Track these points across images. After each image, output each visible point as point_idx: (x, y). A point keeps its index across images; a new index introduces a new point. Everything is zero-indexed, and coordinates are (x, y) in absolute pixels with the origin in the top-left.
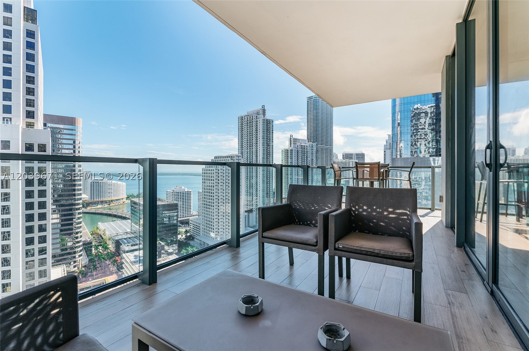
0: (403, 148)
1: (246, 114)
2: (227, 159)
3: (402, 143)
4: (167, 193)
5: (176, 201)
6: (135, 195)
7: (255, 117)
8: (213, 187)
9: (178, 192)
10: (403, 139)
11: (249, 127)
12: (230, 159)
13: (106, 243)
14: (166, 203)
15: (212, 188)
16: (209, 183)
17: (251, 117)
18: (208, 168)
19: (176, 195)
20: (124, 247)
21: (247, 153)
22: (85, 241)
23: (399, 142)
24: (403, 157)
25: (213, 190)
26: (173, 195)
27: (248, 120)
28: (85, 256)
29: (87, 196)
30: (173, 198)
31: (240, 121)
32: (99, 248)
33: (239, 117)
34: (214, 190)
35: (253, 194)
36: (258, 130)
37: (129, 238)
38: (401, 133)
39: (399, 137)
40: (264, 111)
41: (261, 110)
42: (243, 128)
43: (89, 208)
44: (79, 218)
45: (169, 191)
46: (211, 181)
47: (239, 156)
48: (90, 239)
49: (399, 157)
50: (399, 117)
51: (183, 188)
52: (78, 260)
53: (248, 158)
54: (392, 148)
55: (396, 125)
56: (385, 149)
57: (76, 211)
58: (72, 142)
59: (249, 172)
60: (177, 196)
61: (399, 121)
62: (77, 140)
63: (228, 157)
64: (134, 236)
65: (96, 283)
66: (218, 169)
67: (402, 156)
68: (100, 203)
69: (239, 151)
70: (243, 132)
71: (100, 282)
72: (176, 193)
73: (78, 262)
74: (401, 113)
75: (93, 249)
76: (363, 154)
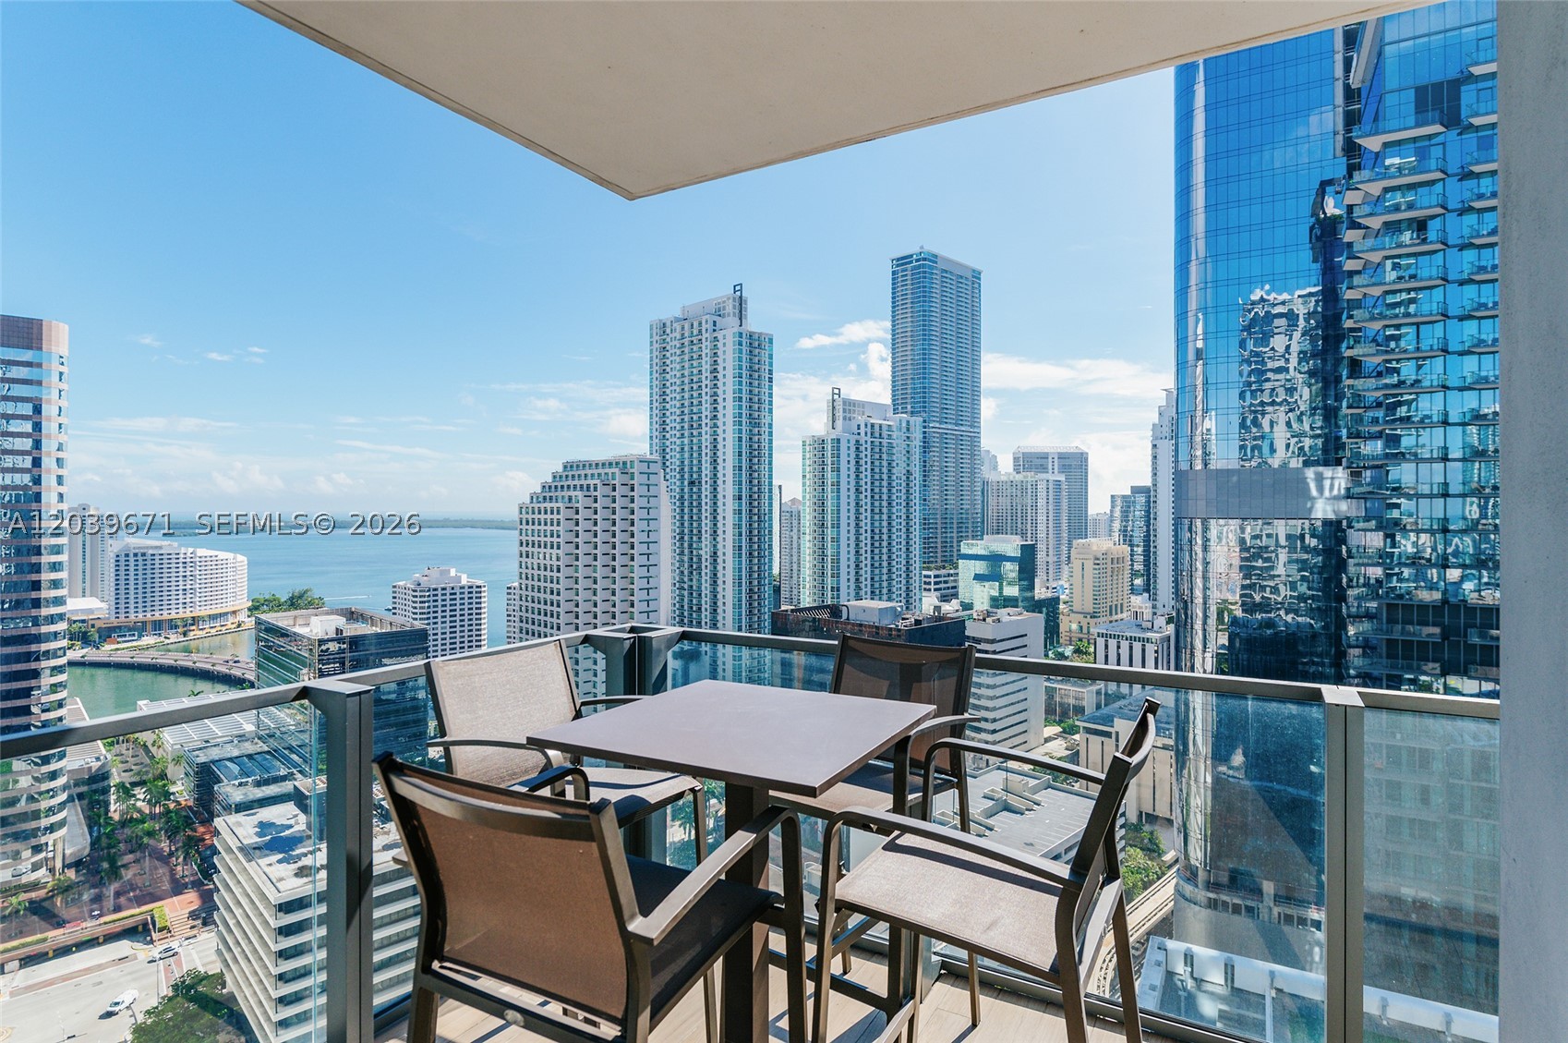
0: (1213, 437)
1: (678, 314)
2: (606, 470)
3: (1210, 419)
4: (394, 592)
5: (428, 618)
6: (283, 600)
7: (710, 326)
8: (559, 571)
9: (435, 590)
10: (1212, 404)
11: (686, 358)
12: (616, 470)
13: (163, 776)
14: (387, 629)
15: (555, 574)
16: (541, 556)
17: (696, 324)
18: (539, 505)
19: (426, 599)
20: (231, 791)
21: (682, 449)
22: (81, 770)
23: (1199, 413)
24: (1212, 467)
25: (558, 583)
26: (418, 599)
27: (686, 335)
28: (80, 824)
29: (104, 605)
30: (415, 608)
31: (658, 338)
32: (134, 795)
33: (651, 326)
34: (561, 582)
35: (703, 595)
36: (720, 368)
37: (250, 757)
38: (1206, 383)
39: (1199, 398)
40: (741, 304)
41: (729, 299)
42: (668, 362)
43: (107, 647)
44: (55, 688)
45: (401, 583)
46: (548, 551)
47: (649, 462)
48: (99, 763)
49: (1199, 466)
50: (1200, 331)
51: (453, 573)
52: (50, 843)
53: (683, 469)
54: (1177, 436)
55: (1191, 356)
56: (1156, 439)
57: (44, 664)
58: (27, 409)
59: (686, 517)
60: (432, 604)
61: (1200, 344)
62: (49, 402)
63: (610, 464)
64: (266, 749)
65: (117, 924)
66: (577, 505)
67: (1211, 462)
68: (149, 627)
69: (651, 444)
70: (668, 376)
71: (132, 920)
72: (429, 591)
73: (51, 848)
74: (1205, 315)
75: (113, 798)
76: (1082, 454)
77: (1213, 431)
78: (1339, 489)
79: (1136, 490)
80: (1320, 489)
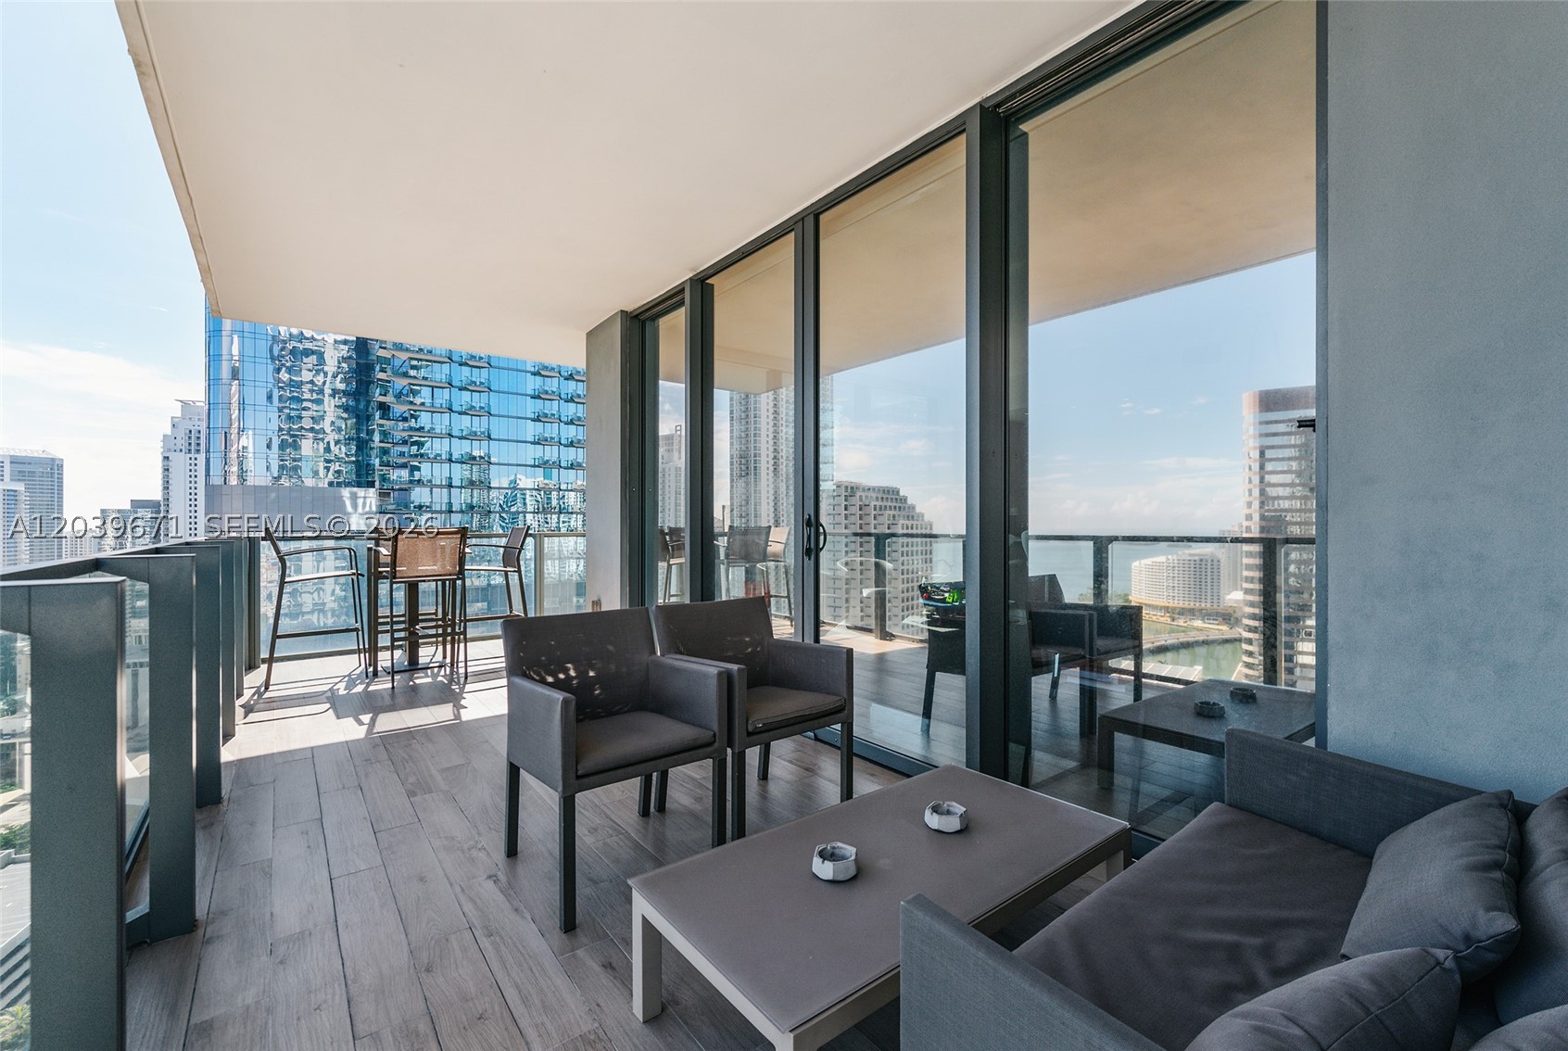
0: (251, 455)
3: (248, 438)
10: (249, 424)
23: (234, 431)
24: (250, 482)
38: (242, 405)
39: (235, 416)
49: (233, 481)
50: (235, 351)
54: (208, 451)
55: (225, 373)
56: (169, 450)
61: (235, 363)
67: (248, 478)
74: (242, 337)
76: (53, 460)
77: (251, 449)
78: (370, 507)
79: (137, 504)
80: (355, 506)
